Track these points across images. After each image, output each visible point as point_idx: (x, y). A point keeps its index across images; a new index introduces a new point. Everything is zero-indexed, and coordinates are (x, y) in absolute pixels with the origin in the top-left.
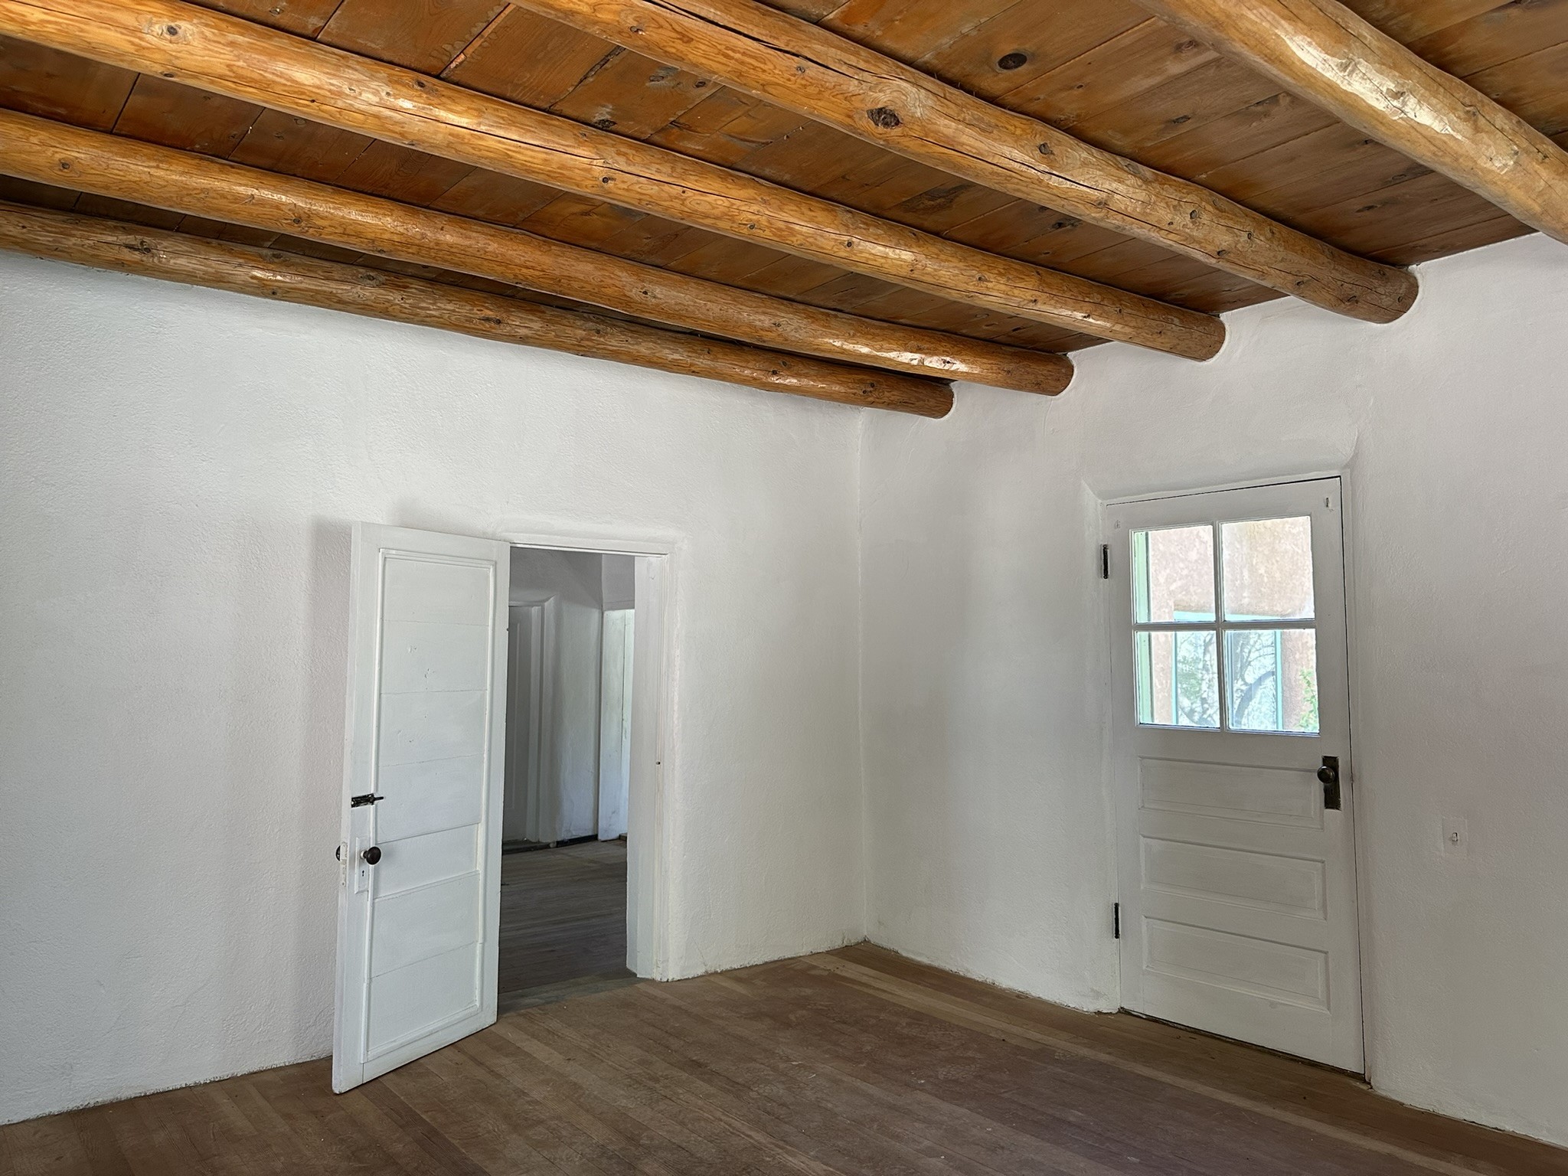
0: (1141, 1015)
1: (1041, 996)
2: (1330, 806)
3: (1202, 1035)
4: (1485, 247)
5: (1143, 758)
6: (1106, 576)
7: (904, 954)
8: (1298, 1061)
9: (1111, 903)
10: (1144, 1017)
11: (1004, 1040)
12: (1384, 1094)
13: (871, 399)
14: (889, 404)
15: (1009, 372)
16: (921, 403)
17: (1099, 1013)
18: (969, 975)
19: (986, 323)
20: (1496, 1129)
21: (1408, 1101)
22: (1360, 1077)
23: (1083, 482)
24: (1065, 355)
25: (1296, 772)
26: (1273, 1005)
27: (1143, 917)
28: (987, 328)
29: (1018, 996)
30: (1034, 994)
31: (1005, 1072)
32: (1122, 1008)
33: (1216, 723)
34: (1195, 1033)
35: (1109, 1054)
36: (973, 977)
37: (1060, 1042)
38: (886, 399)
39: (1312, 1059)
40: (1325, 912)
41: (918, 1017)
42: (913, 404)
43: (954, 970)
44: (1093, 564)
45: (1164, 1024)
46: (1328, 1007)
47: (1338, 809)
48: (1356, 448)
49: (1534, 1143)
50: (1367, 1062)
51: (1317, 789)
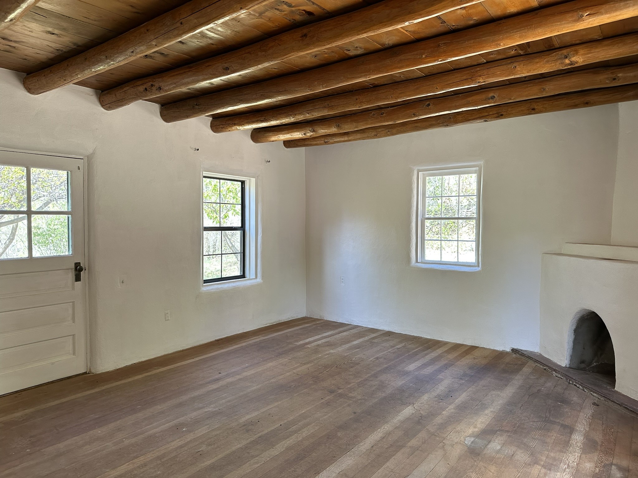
2: (77, 280)
12: (100, 372)
21: (108, 371)
22: (85, 373)
25: (63, 270)
33: (27, 256)
40: (74, 320)
46: (74, 354)
47: (80, 281)
48: (94, 151)
49: (142, 362)
50: (89, 367)
51: (71, 275)
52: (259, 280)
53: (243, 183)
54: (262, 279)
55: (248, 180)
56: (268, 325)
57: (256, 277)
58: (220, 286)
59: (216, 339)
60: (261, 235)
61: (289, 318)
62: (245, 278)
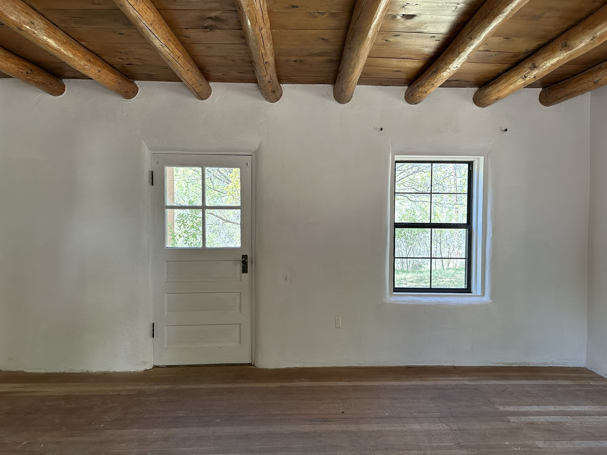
0: (163, 366)
1: (115, 371)
2: (244, 272)
3: (191, 367)
4: (303, 85)
5: (167, 261)
6: (152, 185)
7: (28, 371)
8: (228, 365)
9: (150, 324)
10: (165, 366)
11: (119, 394)
12: (261, 367)
13: (29, 78)
14: (37, 83)
15: (119, 83)
16: (51, 86)
17: (146, 370)
18: (72, 372)
19: (119, 57)
20: (295, 367)
21: (268, 368)
22: (250, 364)
23: (143, 141)
24: (133, 81)
25: (232, 261)
26: (220, 348)
27: (165, 326)
28: (118, 59)
29: (104, 374)
30: (111, 371)
31: (134, 407)
32: (154, 365)
33: (201, 246)
34: (188, 366)
35: (166, 385)
36: (75, 372)
37: (141, 387)
38: (35, 80)
39: (233, 363)
40: (240, 310)
41: (68, 398)
42: (47, 85)
43: (63, 371)
44: (146, 178)
45: (174, 367)
46: (240, 343)
47: (247, 273)
48: (259, 146)
49: (306, 368)
50: (253, 359)
51: (239, 267)
52: (487, 299)
53: (470, 164)
54: (492, 298)
55: (476, 160)
56: (502, 365)
57: (483, 294)
58: (417, 299)
59: (407, 365)
60: (491, 236)
61: (547, 363)
62: (471, 293)
